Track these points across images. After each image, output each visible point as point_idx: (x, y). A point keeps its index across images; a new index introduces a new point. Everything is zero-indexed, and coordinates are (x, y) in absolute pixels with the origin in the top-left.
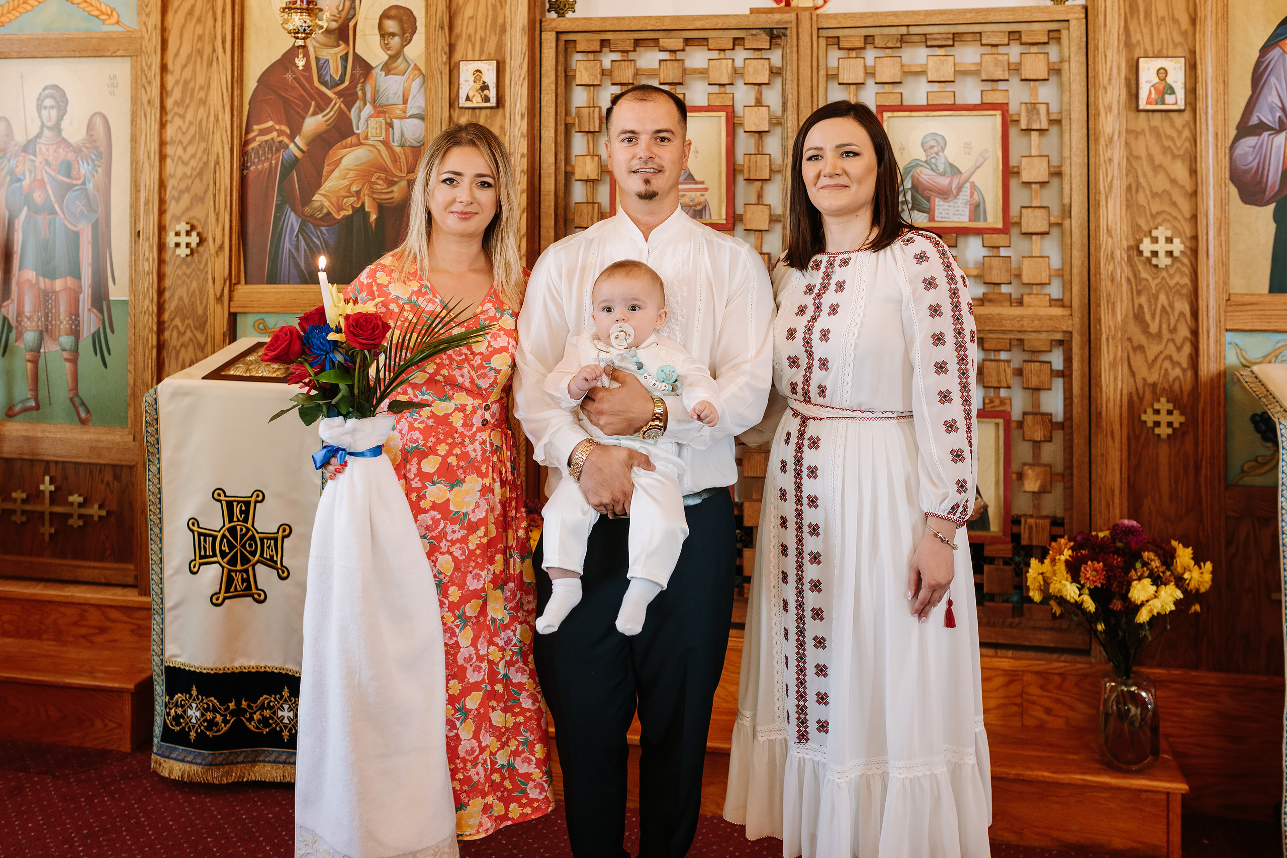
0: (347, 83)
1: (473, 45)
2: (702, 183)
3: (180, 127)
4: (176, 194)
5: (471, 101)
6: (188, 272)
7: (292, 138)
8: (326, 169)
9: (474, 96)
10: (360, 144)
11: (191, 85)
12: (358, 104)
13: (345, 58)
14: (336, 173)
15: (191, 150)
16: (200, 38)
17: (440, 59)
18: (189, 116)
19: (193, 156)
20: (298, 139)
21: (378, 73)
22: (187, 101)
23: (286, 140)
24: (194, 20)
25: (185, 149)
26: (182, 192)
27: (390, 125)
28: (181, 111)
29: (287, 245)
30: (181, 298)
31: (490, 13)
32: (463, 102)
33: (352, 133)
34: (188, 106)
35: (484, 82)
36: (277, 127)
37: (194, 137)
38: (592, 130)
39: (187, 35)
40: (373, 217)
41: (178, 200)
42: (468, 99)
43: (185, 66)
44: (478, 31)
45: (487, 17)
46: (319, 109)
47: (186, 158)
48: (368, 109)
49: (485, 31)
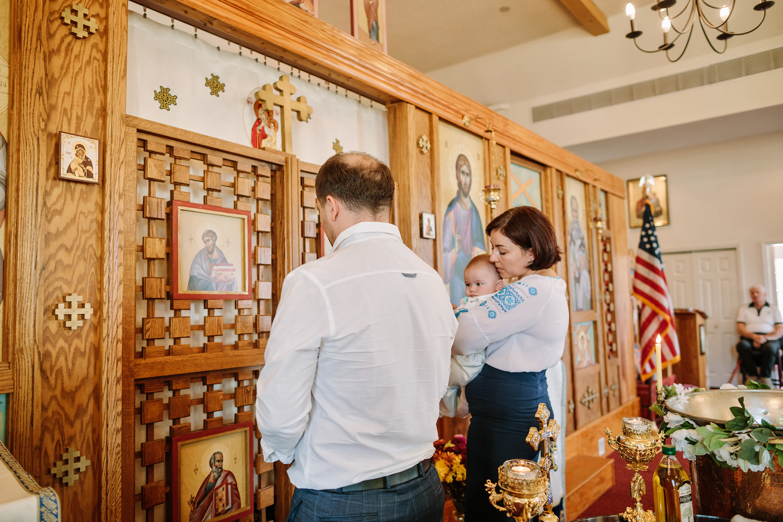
1: (69, 121)
2: (232, 265)
5: (74, 173)
9: (76, 169)
17: (36, 125)
31: (87, 95)
32: (64, 173)
35: (86, 158)
38: (160, 217)
42: (69, 170)
44: (75, 108)
45: (84, 97)
49: (82, 110)
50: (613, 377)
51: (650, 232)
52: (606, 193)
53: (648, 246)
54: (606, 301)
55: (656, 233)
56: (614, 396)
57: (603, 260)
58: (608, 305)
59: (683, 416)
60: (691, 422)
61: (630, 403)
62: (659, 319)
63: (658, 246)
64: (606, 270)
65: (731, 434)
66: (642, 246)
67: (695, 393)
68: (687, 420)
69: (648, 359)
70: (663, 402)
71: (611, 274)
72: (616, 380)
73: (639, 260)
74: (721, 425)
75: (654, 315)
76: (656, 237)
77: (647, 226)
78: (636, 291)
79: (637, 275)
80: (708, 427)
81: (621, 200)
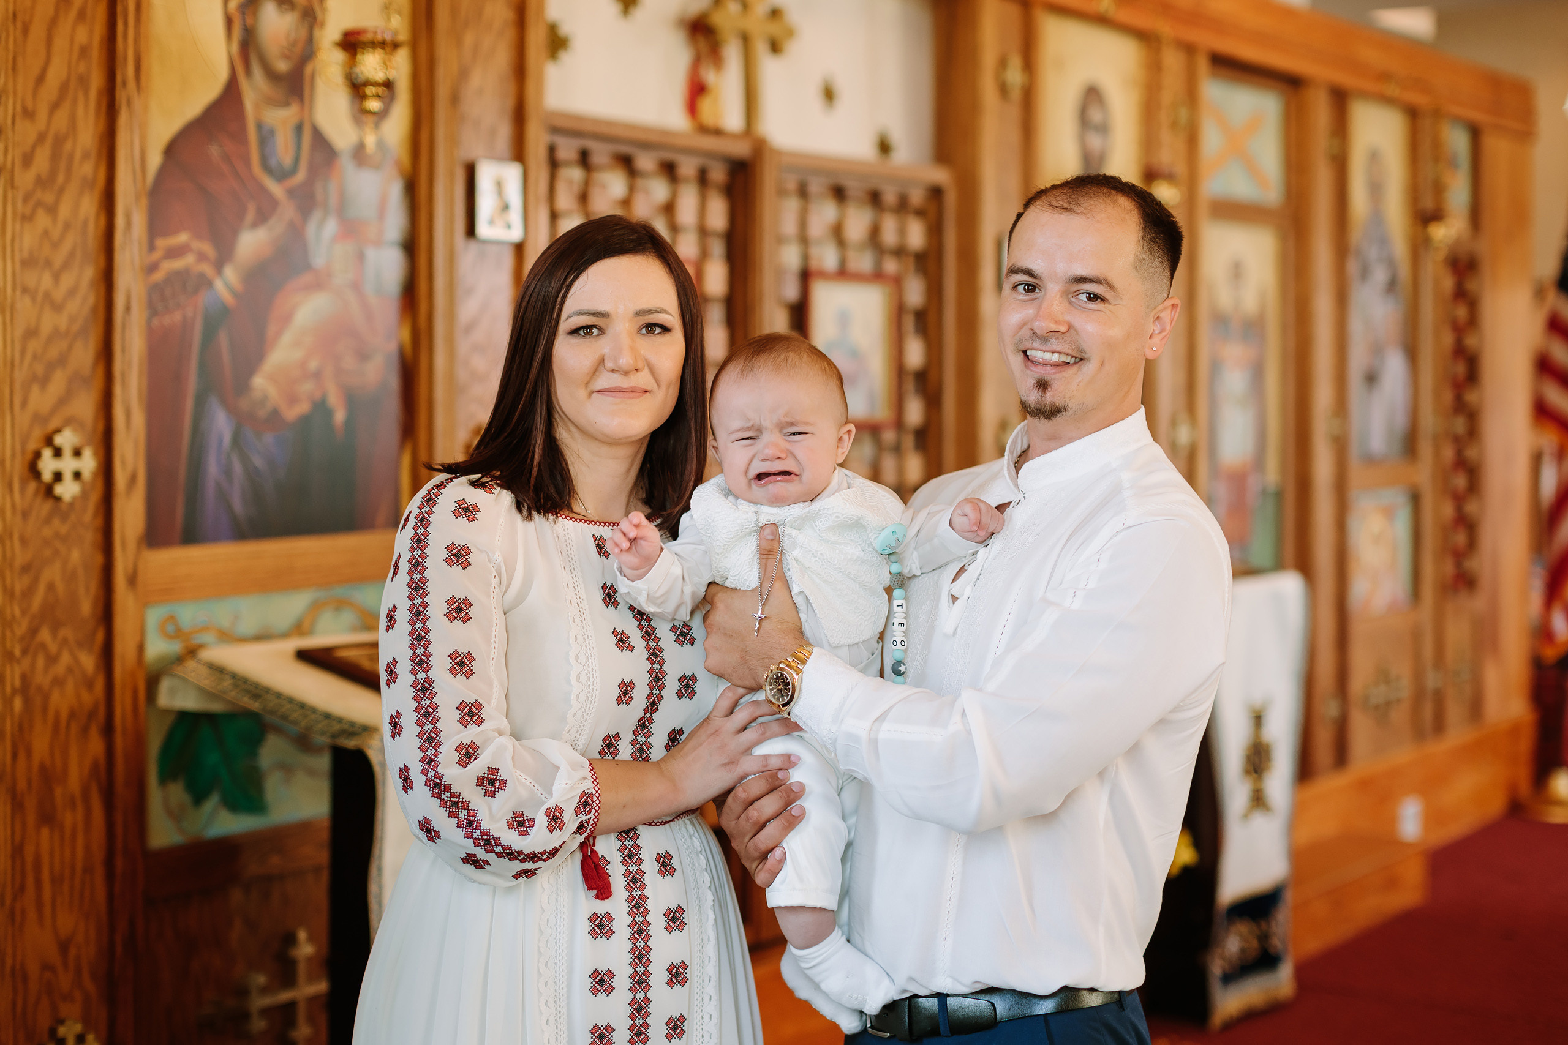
0: (301, 176)
3: (46, 233)
4: (40, 369)
6: (64, 529)
7: (219, 266)
8: (272, 329)
10: (319, 284)
11: (68, 146)
12: (316, 216)
13: (299, 128)
14: (287, 338)
15: (67, 280)
16: (84, 51)
18: (64, 210)
19: (72, 292)
20: (230, 273)
21: (346, 164)
22: (61, 178)
23: (207, 269)
24: (73, 14)
25: (56, 277)
26: (51, 367)
27: (361, 257)
28: (49, 198)
29: (213, 469)
30: (51, 587)
33: (307, 267)
34: (61, 191)
36: (197, 245)
37: (72, 255)
39: (60, 43)
40: (340, 416)
41: (44, 381)
43: (55, 106)
46: (262, 218)
47: (59, 295)
48: (331, 227)
52: (1474, 128)
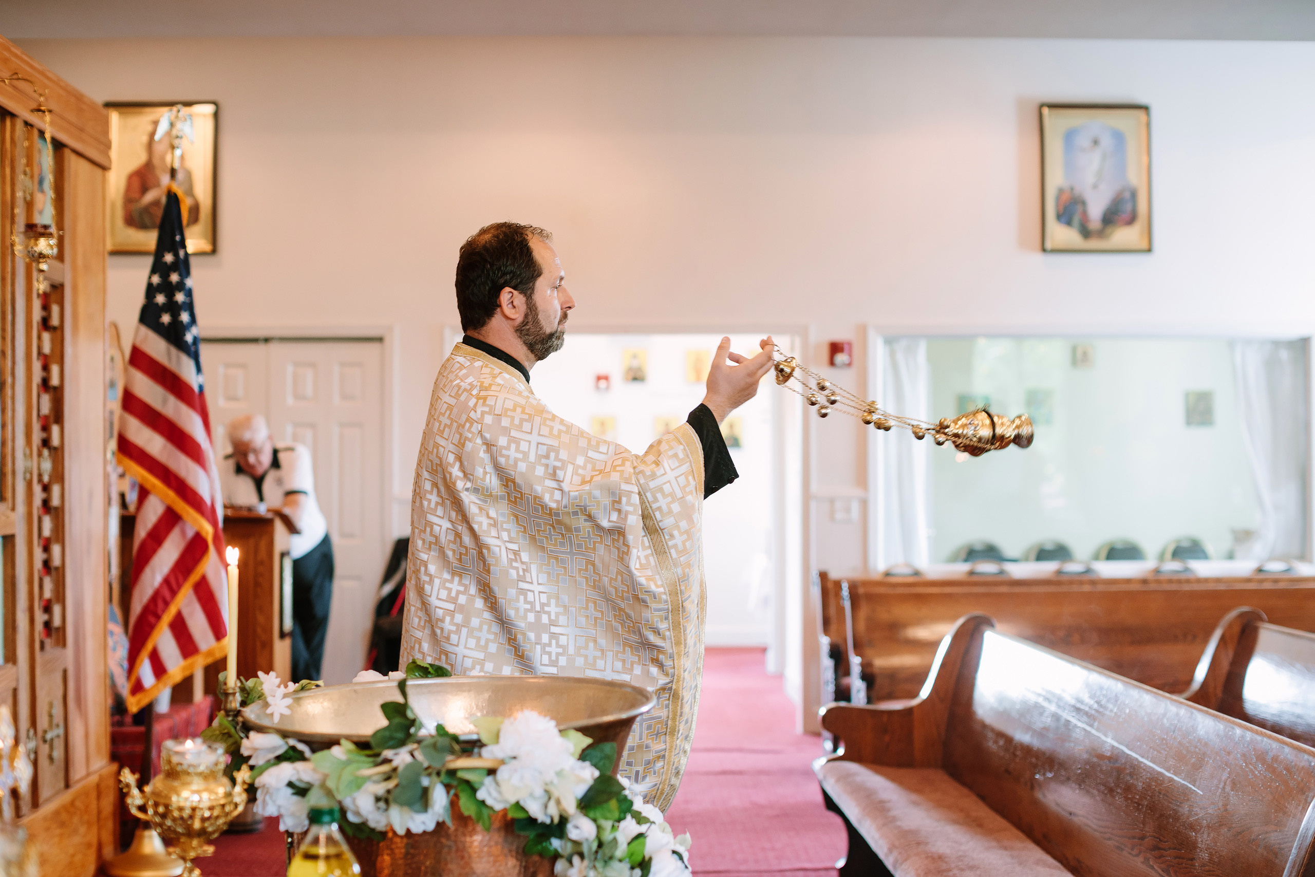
50: (51, 705)
51: (174, 278)
52: (58, 146)
53: (166, 319)
54: (40, 480)
55: (189, 282)
56: (51, 758)
57: (40, 353)
58: (46, 488)
59: (285, 735)
60: (301, 747)
61: (94, 779)
62: (183, 533)
63: (193, 320)
64: (45, 384)
65: (380, 759)
66: (149, 316)
67: (302, 694)
68: (292, 742)
69: (149, 647)
70: (238, 713)
71: (57, 395)
72: (58, 711)
73: (138, 359)
74: (363, 745)
75: (171, 519)
76: (189, 293)
77: (169, 258)
78: (126, 448)
79: (130, 402)
80: (335, 750)
81: (98, 171)
